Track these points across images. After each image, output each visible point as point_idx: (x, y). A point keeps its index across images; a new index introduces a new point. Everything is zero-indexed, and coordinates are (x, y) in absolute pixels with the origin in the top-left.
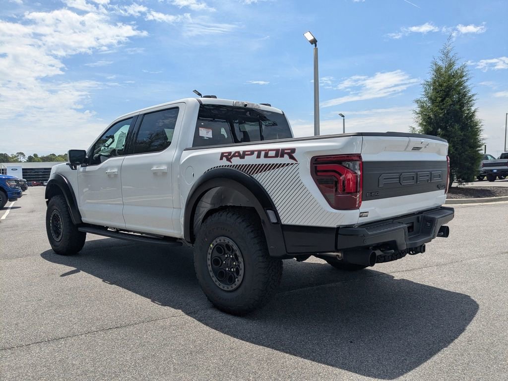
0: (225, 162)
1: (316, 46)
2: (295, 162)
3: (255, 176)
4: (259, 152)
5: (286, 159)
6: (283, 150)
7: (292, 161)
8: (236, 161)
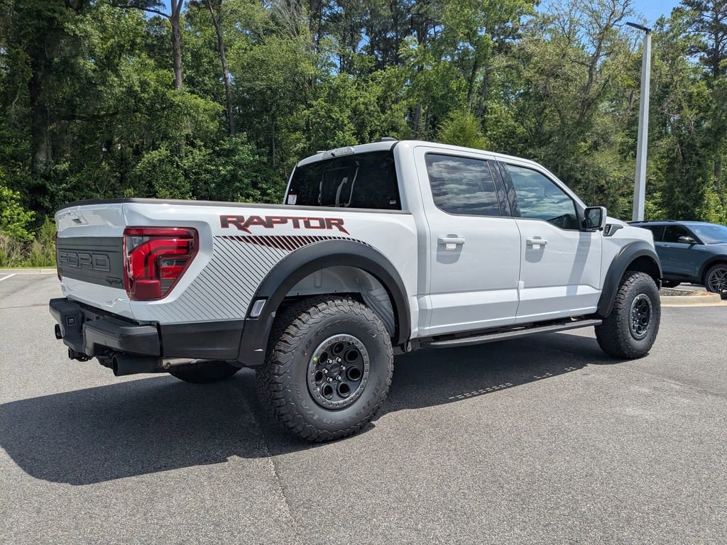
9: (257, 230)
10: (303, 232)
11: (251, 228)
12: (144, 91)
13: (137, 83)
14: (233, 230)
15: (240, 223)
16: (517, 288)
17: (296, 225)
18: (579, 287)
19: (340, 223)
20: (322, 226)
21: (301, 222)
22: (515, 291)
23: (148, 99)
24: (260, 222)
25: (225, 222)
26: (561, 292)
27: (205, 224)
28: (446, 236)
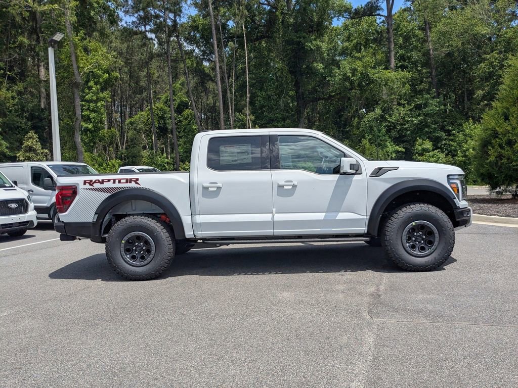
9: (97, 185)
10: (117, 185)
11: (95, 185)
12: (353, 75)
13: (349, 71)
14: (88, 186)
15: (91, 183)
16: (272, 213)
17: (114, 182)
18: (340, 213)
19: (136, 181)
20: (127, 182)
21: (117, 181)
22: (271, 215)
23: (357, 80)
24: (99, 182)
25: (85, 183)
26: (320, 216)
27: (78, 184)
28: (208, 183)
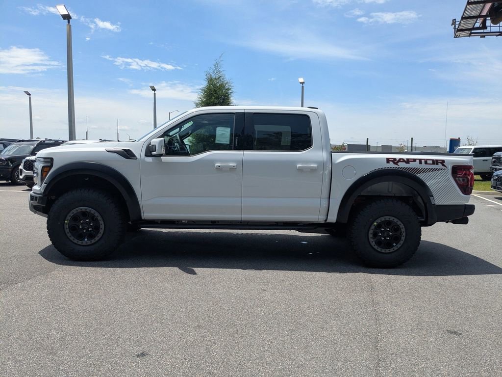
0: (391, 165)
1: (69, 22)
2: (446, 168)
3: (418, 175)
4: (420, 160)
5: (440, 166)
6: (437, 161)
7: (444, 167)
8: (402, 165)
